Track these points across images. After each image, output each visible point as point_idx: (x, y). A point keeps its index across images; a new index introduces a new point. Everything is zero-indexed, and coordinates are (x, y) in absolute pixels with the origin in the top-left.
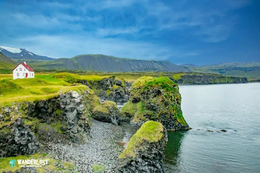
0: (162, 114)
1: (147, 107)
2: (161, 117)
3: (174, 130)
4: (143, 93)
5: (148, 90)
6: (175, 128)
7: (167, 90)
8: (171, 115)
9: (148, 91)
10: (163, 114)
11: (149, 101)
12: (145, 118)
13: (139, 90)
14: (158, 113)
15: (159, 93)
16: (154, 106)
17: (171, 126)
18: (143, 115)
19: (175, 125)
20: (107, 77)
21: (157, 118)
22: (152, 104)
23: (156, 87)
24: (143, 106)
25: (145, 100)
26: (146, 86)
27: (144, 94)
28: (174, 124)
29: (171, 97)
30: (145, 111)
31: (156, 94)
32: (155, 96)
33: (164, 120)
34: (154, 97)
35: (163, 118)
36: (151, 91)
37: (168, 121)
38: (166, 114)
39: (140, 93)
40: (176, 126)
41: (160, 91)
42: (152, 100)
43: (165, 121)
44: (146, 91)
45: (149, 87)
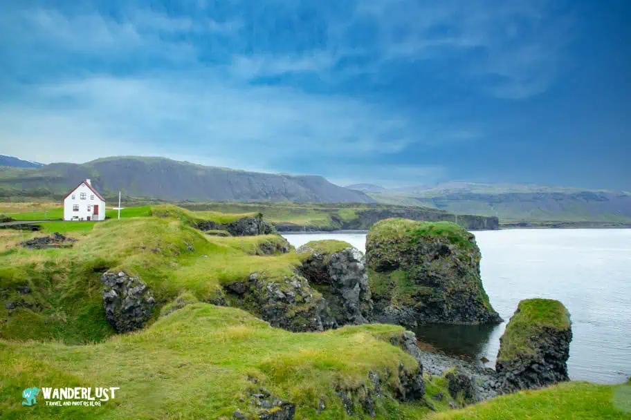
0: (454, 293)
1: (418, 279)
2: (452, 299)
3: (477, 323)
4: (409, 252)
5: (419, 245)
6: (480, 320)
7: (462, 245)
8: (471, 294)
9: (420, 248)
10: (456, 292)
11: (424, 267)
12: (414, 302)
13: (396, 246)
14: (446, 291)
15: (444, 251)
16: (435, 277)
17: (470, 315)
18: (410, 296)
19: (478, 315)
20: (250, 214)
21: (444, 301)
22: (431, 274)
23: (439, 241)
24: (409, 278)
25: (413, 265)
26: (415, 237)
27: (410, 254)
28: (476, 313)
29: (470, 259)
30: (415, 288)
31: (437, 253)
32: (436, 257)
33: (457, 304)
34: (433, 260)
35: (455, 300)
36: (425, 247)
37: (467, 307)
38: (462, 292)
39: (398, 252)
40: (481, 316)
41: (448, 248)
42: (429, 266)
43: (460, 306)
44: (415, 247)
45: (421, 240)
